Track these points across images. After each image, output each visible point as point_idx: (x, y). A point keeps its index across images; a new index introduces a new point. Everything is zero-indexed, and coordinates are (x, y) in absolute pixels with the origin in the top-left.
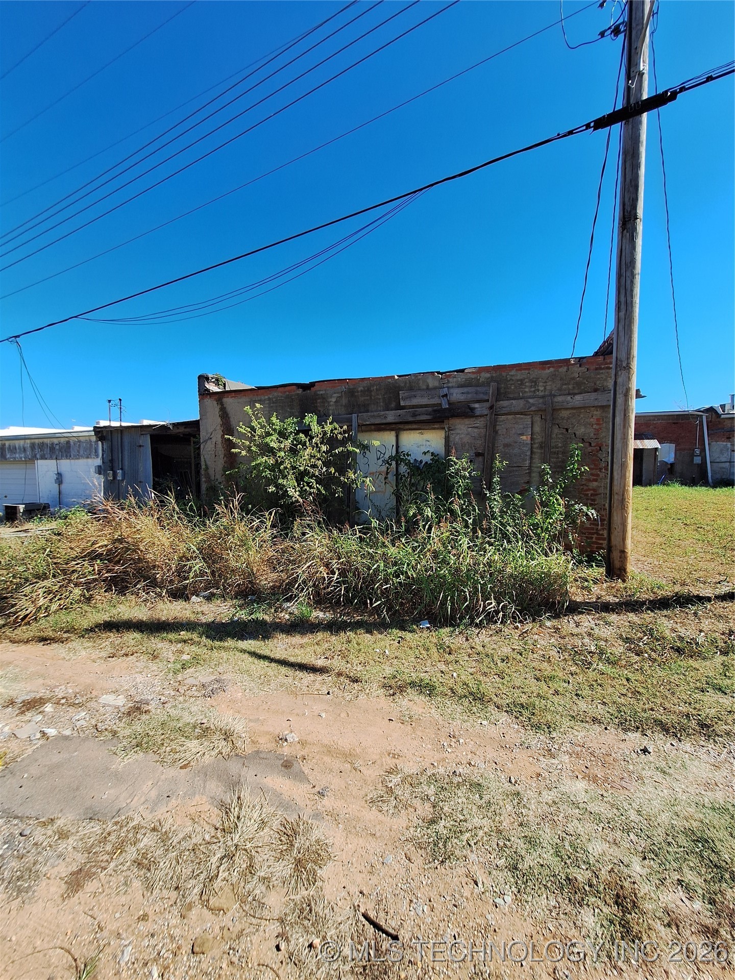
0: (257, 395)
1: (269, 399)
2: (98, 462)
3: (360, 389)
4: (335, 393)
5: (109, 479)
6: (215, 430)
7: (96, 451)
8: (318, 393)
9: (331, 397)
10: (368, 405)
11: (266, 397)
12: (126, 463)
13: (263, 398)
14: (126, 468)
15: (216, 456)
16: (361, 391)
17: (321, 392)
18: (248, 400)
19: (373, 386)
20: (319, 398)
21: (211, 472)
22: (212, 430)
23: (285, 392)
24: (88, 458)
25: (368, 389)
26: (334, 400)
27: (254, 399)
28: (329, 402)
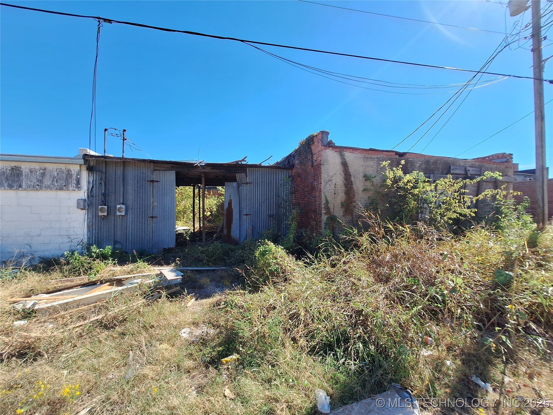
0: (369, 154)
1: (377, 158)
2: (83, 194)
3: (432, 161)
4: (419, 161)
5: (100, 214)
6: (335, 174)
7: (78, 182)
8: (409, 159)
9: (417, 163)
10: (434, 170)
11: (376, 157)
12: (130, 197)
13: (373, 156)
14: (130, 202)
15: (335, 194)
16: (433, 162)
17: (411, 159)
18: (362, 156)
19: (438, 160)
20: (410, 163)
21: (331, 206)
22: (332, 174)
23: (388, 155)
24: (61, 189)
25: (436, 162)
26: (418, 165)
27: (367, 157)
28: (415, 166)
